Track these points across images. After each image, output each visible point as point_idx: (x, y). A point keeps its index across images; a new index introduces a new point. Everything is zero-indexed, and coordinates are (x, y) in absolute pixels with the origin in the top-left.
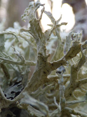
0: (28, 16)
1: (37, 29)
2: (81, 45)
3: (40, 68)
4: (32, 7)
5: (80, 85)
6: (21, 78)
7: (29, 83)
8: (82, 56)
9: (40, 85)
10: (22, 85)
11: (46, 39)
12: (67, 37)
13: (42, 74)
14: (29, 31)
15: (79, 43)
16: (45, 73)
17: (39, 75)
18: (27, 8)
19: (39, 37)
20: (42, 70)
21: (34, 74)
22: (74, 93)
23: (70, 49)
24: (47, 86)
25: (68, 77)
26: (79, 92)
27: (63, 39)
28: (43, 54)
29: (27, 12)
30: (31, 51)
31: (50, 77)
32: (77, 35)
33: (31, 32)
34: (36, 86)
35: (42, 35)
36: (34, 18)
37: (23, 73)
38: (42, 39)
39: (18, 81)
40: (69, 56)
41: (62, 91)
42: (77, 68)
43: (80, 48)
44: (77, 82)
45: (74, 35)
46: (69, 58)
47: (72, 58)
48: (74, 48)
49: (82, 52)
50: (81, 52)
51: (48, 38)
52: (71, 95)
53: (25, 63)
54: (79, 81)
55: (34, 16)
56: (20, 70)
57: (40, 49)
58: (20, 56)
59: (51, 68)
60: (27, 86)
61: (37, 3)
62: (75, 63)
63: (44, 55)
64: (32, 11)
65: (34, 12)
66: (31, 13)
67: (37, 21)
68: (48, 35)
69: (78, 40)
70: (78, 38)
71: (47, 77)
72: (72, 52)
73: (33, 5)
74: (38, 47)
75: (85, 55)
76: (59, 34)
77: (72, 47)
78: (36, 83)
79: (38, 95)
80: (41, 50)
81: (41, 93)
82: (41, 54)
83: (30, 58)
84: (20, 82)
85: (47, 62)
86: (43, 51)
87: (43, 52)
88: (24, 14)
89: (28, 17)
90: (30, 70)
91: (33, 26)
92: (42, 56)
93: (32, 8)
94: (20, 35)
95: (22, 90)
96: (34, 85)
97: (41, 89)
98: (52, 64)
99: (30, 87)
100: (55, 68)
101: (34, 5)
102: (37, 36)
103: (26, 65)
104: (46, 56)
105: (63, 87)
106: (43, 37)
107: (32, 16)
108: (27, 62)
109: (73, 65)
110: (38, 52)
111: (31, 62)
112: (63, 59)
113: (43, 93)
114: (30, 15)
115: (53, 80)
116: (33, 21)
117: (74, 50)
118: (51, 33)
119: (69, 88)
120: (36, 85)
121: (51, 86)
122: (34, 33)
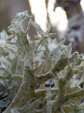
0: (14, 27)
1: (24, 41)
2: (68, 58)
3: (27, 82)
4: (19, 18)
5: (69, 99)
6: (8, 93)
7: (16, 98)
8: (69, 70)
9: (27, 100)
10: (8, 100)
11: (34, 52)
12: (54, 49)
13: (29, 88)
14: (16, 43)
15: (66, 56)
16: (32, 86)
17: (26, 89)
18: (14, 19)
19: (27, 50)
20: (29, 84)
21: (21, 88)
22: (63, 108)
23: (57, 62)
24: (35, 101)
25: (57, 91)
26: (68, 106)
27: (51, 51)
28: (30, 67)
29: (14, 24)
30: (18, 64)
31: (38, 91)
32: (64, 48)
33: (17, 45)
34: (23, 100)
35: (29, 48)
36: (21, 31)
38: (29, 52)
39: (4, 96)
40: (57, 70)
41: (49, 106)
42: (65, 82)
43: (67, 61)
45: (62, 48)
46: (57, 71)
47: (60, 71)
48: (62, 61)
49: (69, 65)
50: (68, 65)
51: (35, 51)
52: (59, 110)
53: (12, 77)
54: (68, 95)
55: (21, 29)
56: (6, 84)
57: (27, 62)
58: (6, 70)
59: (39, 81)
60: (13, 101)
61: (24, 15)
62: (63, 77)
63: (31, 69)
64: (19, 23)
65: (21, 24)
66: (18, 25)
67: (24, 33)
68: (36, 47)
69: (65, 53)
70: (65, 52)
71: (34, 91)
72: (60, 66)
73: (20, 17)
74: (25, 60)
75: (72, 69)
76: (47, 46)
77: (59, 60)
78: (23, 98)
79: (25, 110)
80: (28, 63)
81: (29, 109)
82: (28, 67)
83: (17, 71)
84: (6, 97)
85: (34, 75)
86: (30, 63)
87: (30, 65)
88: (11, 26)
89: (14, 29)
90: (16, 84)
91: (20, 38)
92: (29, 69)
93: (19, 19)
94: (6, 47)
95: (8, 105)
96: (21, 99)
97: (29, 104)
98: (40, 78)
99: (17, 102)
100: (43, 82)
101: (21, 17)
102: (24, 48)
103: (12, 79)
104: (34, 69)
105: (51, 103)
106: (30, 49)
107: (19, 28)
108: (13, 76)
109: (61, 79)
110: (25, 66)
111: (17, 76)
112: (50, 72)
113: (30, 109)
114: (17, 27)
115: (41, 94)
116: (20, 33)
117: (61, 64)
118: (38, 46)
119: (58, 103)
120: (24, 100)
121: (39, 101)
122: (21, 46)
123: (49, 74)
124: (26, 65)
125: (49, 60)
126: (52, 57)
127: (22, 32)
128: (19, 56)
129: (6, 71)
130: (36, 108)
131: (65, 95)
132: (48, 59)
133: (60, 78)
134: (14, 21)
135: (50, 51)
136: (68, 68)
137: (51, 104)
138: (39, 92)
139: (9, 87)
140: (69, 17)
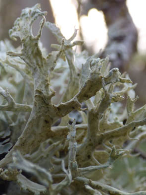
0: (19, 31)
1: (34, 52)
2: (102, 77)
3: (39, 114)
4: (26, 16)
5: (104, 140)
6: (10, 132)
7: (21, 139)
8: (104, 96)
9: (39, 142)
10: (10, 143)
11: (49, 68)
12: (83, 65)
13: (42, 123)
14: (22, 55)
15: (100, 74)
16: (46, 122)
17: (38, 126)
18: (19, 18)
19: (38, 64)
20: (42, 117)
21: (29, 123)
22: (95, 155)
23: (86, 84)
24: (52, 145)
25: (85, 129)
26: (103, 152)
27: (78, 69)
28: (44, 92)
29: (18, 25)
30: (27, 88)
31: (57, 129)
32: (97, 63)
33: (23, 57)
34: (33, 143)
35: (42, 62)
36: (30, 35)
37: (13, 124)
38: (42, 68)
39: (4, 137)
40: (85, 95)
41: (72, 151)
42: (97, 114)
43: (101, 82)
44: (98, 136)
45: (93, 62)
46: (85, 98)
47: (90, 97)
48: (92, 82)
49: (104, 89)
50: (102, 89)
51: (51, 67)
52: (89, 157)
53: (16, 107)
54: (102, 135)
55: (30, 32)
56: (7, 119)
57: (38, 84)
59: (57, 113)
60: (17, 143)
61: (34, 11)
62: (94, 107)
63: (45, 94)
64: (26, 24)
65: (28, 25)
66: (24, 27)
67: (34, 39)
68: (53, 62)
69: (98, 69)
70: (98, 67)
71: (50, 128)
72: (89, 89)
73: (27, 14)
74: (36, 81)
75: (109, 94)
76: (71, 61)
77: (89, 81)
78: (32, 139)
79: (37, 159)
80: (40, 85)
81: (42, 157)
82: (40, 92)
83: (24, 99)
84: (7, 138)
85: (50, 104)
86: (44, 86)
87: (43, 88)
88: (13, 28)
89: (19, 33)
90: (23, 118)
91: (28, 47)
92: (42, 95)
93: (27, 18)
94: (7, 62)
95: (9, 150)
96: (30, 141)
97: (43, 150)
98: (59, 108)
99: (23, 144)
100: (63, 114)
101: (30, 14)
102: (34, 63)
103: (16, 110)
104: (49, 95)
105: (74, 145)
106: (43, 64)
107: (26, 32)
108: (18, 106)
109: (92, 110)
111: (24, 106)
112: (75, 99)
113: (45, 156)
114: (23, 30)
115: (61, 133)
116: (28, 39)
117: (91, 86)
118: (57, 59)
119: (87, 147)
120: (34, 141)
122: (29, 58)
123: (73, 102)
124: (36, 89)
125: (74, 83)
126: (78, 77)
127: (31, 37)
128: (27, 75)
129: (5, 98)
130: (55, 156)
131: (98, 135)
132: (73, 80)
133: (90, 108)
134: (18, 20)
135: (76, 68)
136: (103, 94)
137: (74, 148)
138: (58, 131)
139: (11, 123)
140: (108, 22)
